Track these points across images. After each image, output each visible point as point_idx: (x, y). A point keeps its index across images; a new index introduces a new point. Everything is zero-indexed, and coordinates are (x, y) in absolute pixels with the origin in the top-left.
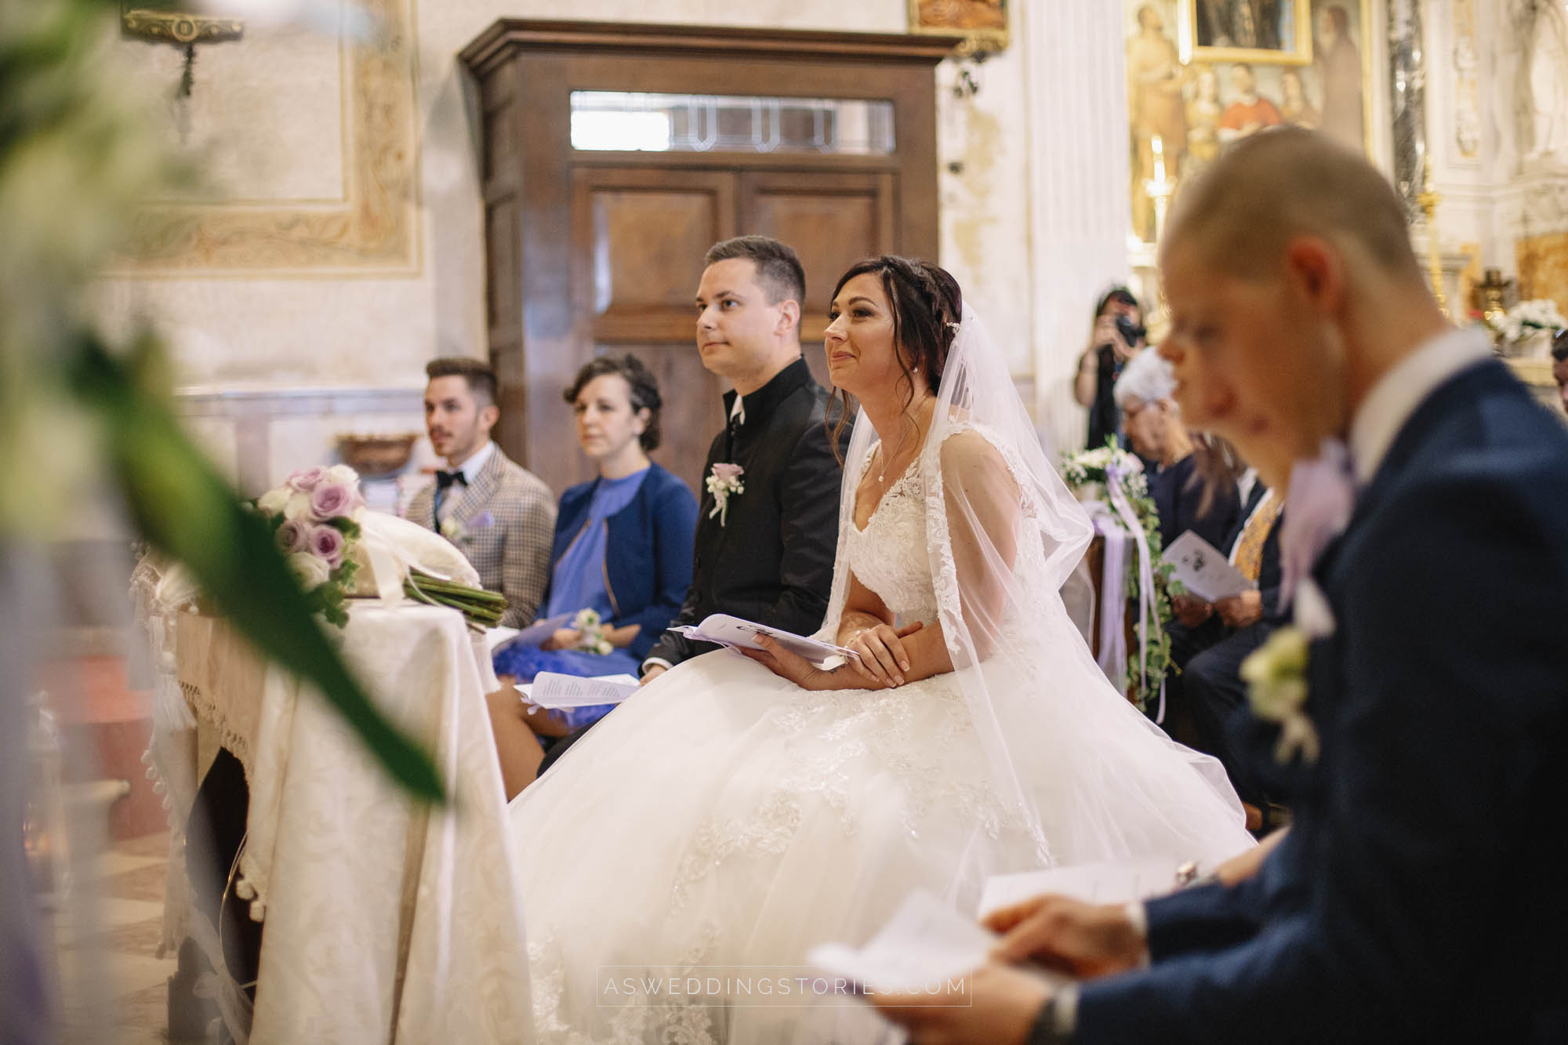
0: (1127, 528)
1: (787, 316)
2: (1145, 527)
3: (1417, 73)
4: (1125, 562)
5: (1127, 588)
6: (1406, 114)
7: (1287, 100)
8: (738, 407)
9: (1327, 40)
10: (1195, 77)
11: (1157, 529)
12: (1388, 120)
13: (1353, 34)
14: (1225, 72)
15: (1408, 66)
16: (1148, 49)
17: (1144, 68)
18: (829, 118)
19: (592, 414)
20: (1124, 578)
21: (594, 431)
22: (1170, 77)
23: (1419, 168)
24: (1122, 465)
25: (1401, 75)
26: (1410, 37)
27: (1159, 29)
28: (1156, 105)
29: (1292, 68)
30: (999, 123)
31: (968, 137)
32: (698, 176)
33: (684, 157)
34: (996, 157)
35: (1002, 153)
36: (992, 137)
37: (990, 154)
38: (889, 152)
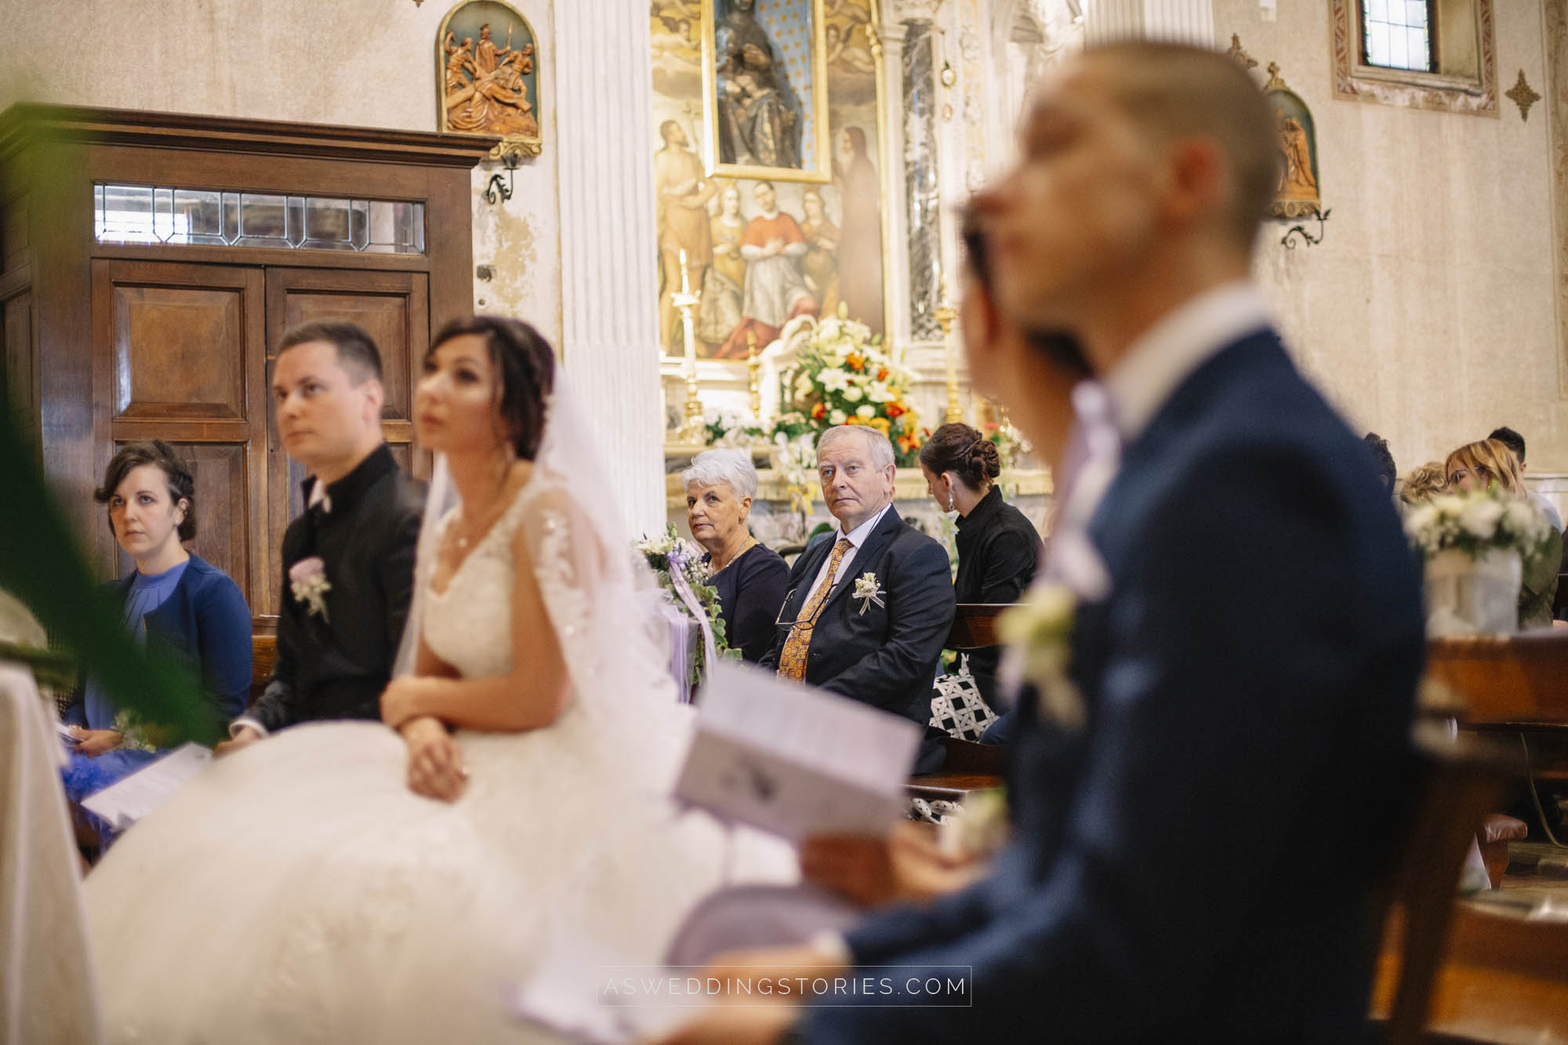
0: (691, 614)
1: (371, 399)
2: (708, 614)
3: (932, 195)
4: (689, 651)
5: (692, 676)
6: (922, 233)
7: (808, 218)
8: (318, 494)
9: (846, 159)
10: (718, 192)
11: (719, 616)
12: (905, 238)
13: (871, 154)
14: (747, 187)
15: (923, 187)
16: (672, 163)
17: (668, 182)
18: (360, 219)
19: (133, 508)
20: (689, 666)
21: (136, 527)
22: (694, 191)
23: (935, 286)
24: (683, 552)
25: (917, 195)
26: (926, 158)
27: (684, 144)
28: (681, 220)
29: (813, 185)
30: (531, 229)
31: (500, 242)
32: (225, 272)
33: (211, 251)
34: (527, 262)
35: (533, 259)
36: (523, 242)
37: (520, 259)
38: (422, 253)
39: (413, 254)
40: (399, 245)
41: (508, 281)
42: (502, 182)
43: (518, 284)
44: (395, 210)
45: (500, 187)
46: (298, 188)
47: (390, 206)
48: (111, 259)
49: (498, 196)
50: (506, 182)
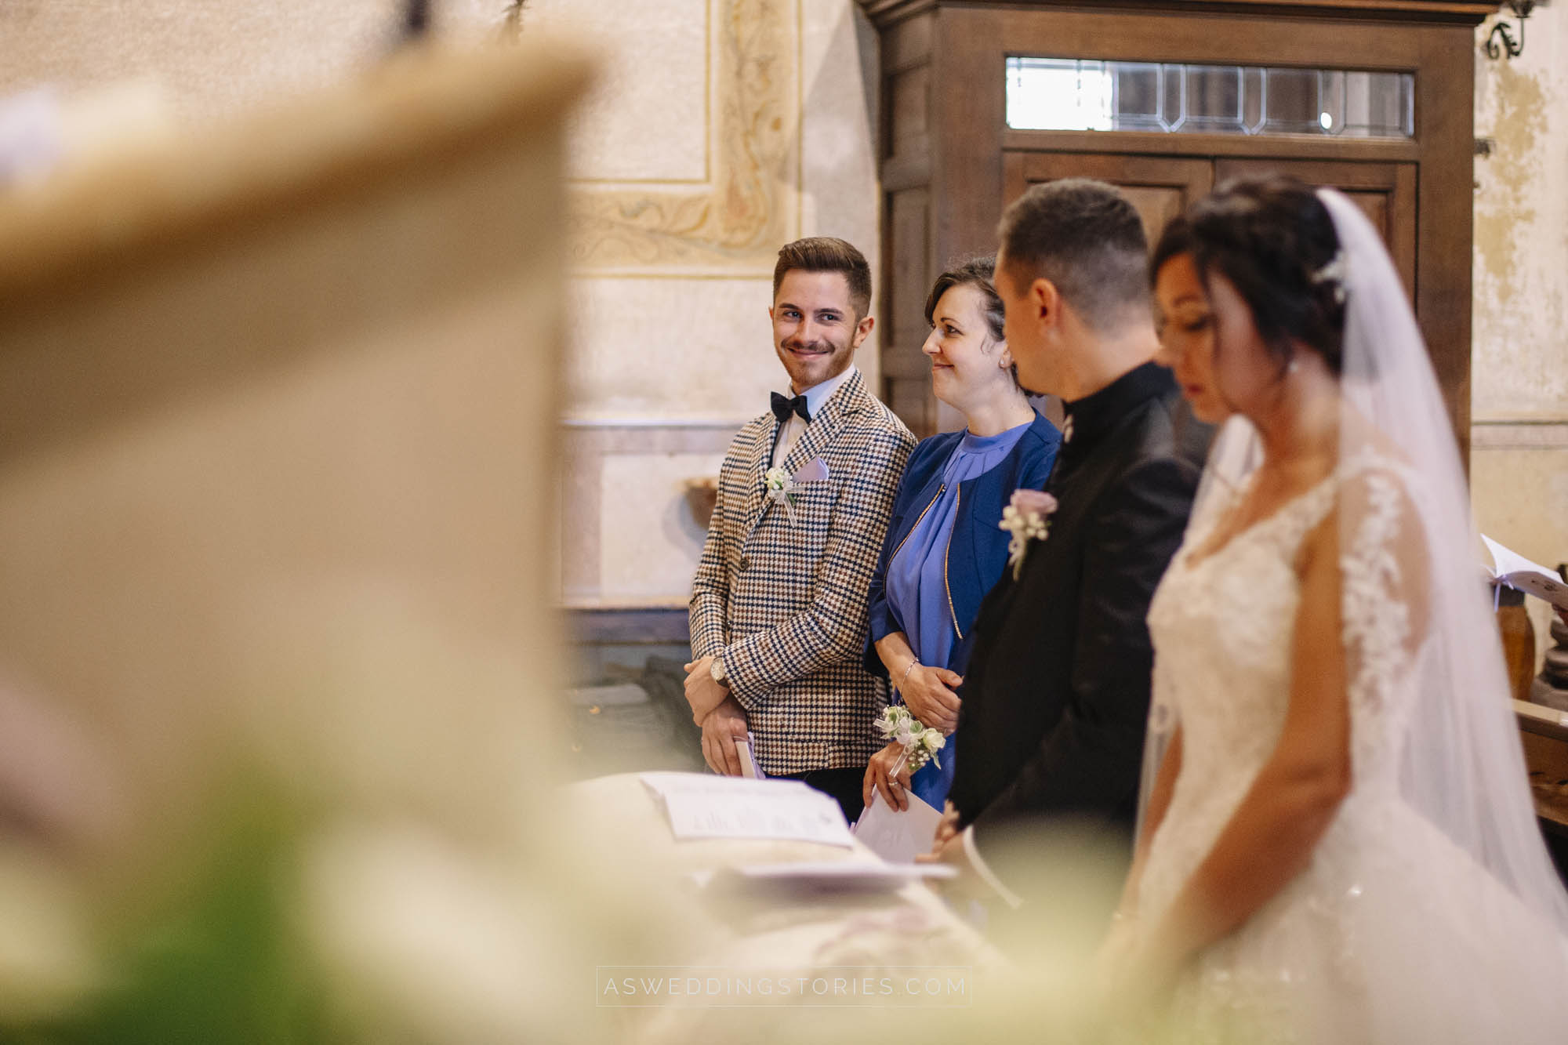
30: (1542, 90)
31: (1502, 108)
32: (1164, 165)
33: (1147, 139)
34: (1536, 133)
35: (1544, 128)
36: (1532, 107)
37: (1527, 129)
38: (1410, 137)
39: (1398, 139)
40: (1376, 127)
41: (1510, 158)
42: (1508, 32)
43: (1523, 161)
44: (1371, 82)
45: (1505, 38)
46: (1256, 57)
47: (1364, 78)
48: (1027, 151)
49: (1503, 50)
50: (1514, 33)
